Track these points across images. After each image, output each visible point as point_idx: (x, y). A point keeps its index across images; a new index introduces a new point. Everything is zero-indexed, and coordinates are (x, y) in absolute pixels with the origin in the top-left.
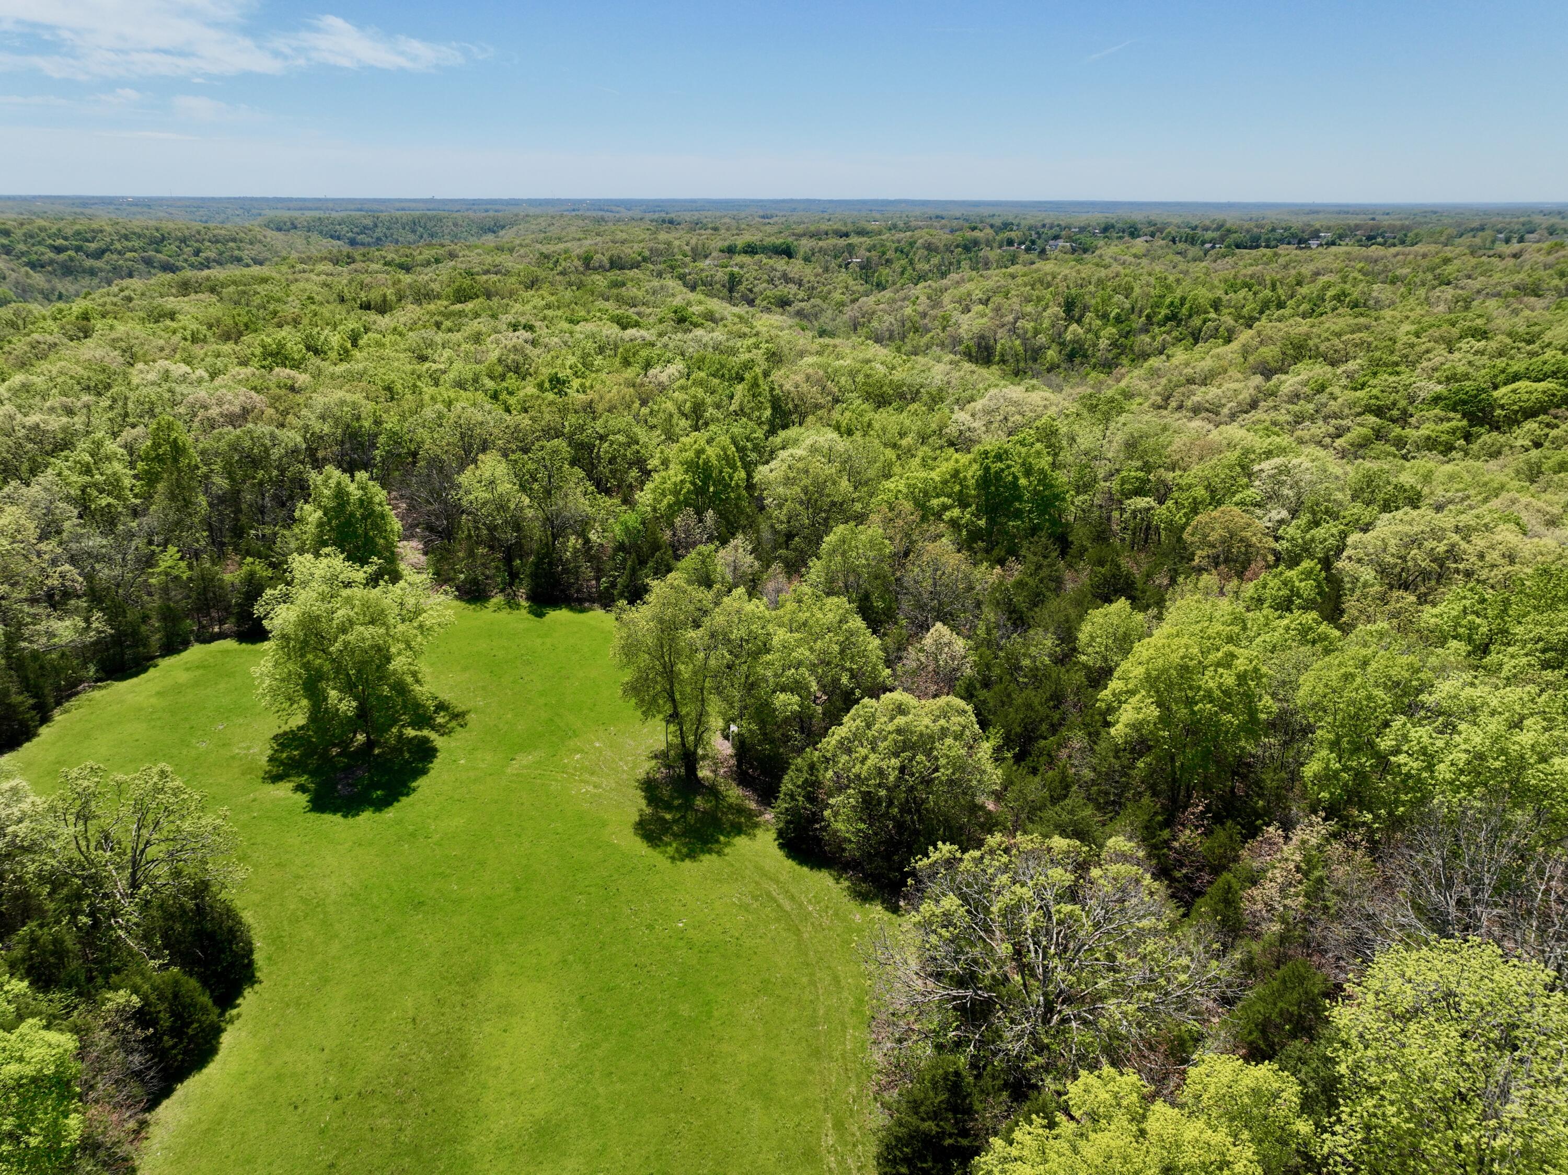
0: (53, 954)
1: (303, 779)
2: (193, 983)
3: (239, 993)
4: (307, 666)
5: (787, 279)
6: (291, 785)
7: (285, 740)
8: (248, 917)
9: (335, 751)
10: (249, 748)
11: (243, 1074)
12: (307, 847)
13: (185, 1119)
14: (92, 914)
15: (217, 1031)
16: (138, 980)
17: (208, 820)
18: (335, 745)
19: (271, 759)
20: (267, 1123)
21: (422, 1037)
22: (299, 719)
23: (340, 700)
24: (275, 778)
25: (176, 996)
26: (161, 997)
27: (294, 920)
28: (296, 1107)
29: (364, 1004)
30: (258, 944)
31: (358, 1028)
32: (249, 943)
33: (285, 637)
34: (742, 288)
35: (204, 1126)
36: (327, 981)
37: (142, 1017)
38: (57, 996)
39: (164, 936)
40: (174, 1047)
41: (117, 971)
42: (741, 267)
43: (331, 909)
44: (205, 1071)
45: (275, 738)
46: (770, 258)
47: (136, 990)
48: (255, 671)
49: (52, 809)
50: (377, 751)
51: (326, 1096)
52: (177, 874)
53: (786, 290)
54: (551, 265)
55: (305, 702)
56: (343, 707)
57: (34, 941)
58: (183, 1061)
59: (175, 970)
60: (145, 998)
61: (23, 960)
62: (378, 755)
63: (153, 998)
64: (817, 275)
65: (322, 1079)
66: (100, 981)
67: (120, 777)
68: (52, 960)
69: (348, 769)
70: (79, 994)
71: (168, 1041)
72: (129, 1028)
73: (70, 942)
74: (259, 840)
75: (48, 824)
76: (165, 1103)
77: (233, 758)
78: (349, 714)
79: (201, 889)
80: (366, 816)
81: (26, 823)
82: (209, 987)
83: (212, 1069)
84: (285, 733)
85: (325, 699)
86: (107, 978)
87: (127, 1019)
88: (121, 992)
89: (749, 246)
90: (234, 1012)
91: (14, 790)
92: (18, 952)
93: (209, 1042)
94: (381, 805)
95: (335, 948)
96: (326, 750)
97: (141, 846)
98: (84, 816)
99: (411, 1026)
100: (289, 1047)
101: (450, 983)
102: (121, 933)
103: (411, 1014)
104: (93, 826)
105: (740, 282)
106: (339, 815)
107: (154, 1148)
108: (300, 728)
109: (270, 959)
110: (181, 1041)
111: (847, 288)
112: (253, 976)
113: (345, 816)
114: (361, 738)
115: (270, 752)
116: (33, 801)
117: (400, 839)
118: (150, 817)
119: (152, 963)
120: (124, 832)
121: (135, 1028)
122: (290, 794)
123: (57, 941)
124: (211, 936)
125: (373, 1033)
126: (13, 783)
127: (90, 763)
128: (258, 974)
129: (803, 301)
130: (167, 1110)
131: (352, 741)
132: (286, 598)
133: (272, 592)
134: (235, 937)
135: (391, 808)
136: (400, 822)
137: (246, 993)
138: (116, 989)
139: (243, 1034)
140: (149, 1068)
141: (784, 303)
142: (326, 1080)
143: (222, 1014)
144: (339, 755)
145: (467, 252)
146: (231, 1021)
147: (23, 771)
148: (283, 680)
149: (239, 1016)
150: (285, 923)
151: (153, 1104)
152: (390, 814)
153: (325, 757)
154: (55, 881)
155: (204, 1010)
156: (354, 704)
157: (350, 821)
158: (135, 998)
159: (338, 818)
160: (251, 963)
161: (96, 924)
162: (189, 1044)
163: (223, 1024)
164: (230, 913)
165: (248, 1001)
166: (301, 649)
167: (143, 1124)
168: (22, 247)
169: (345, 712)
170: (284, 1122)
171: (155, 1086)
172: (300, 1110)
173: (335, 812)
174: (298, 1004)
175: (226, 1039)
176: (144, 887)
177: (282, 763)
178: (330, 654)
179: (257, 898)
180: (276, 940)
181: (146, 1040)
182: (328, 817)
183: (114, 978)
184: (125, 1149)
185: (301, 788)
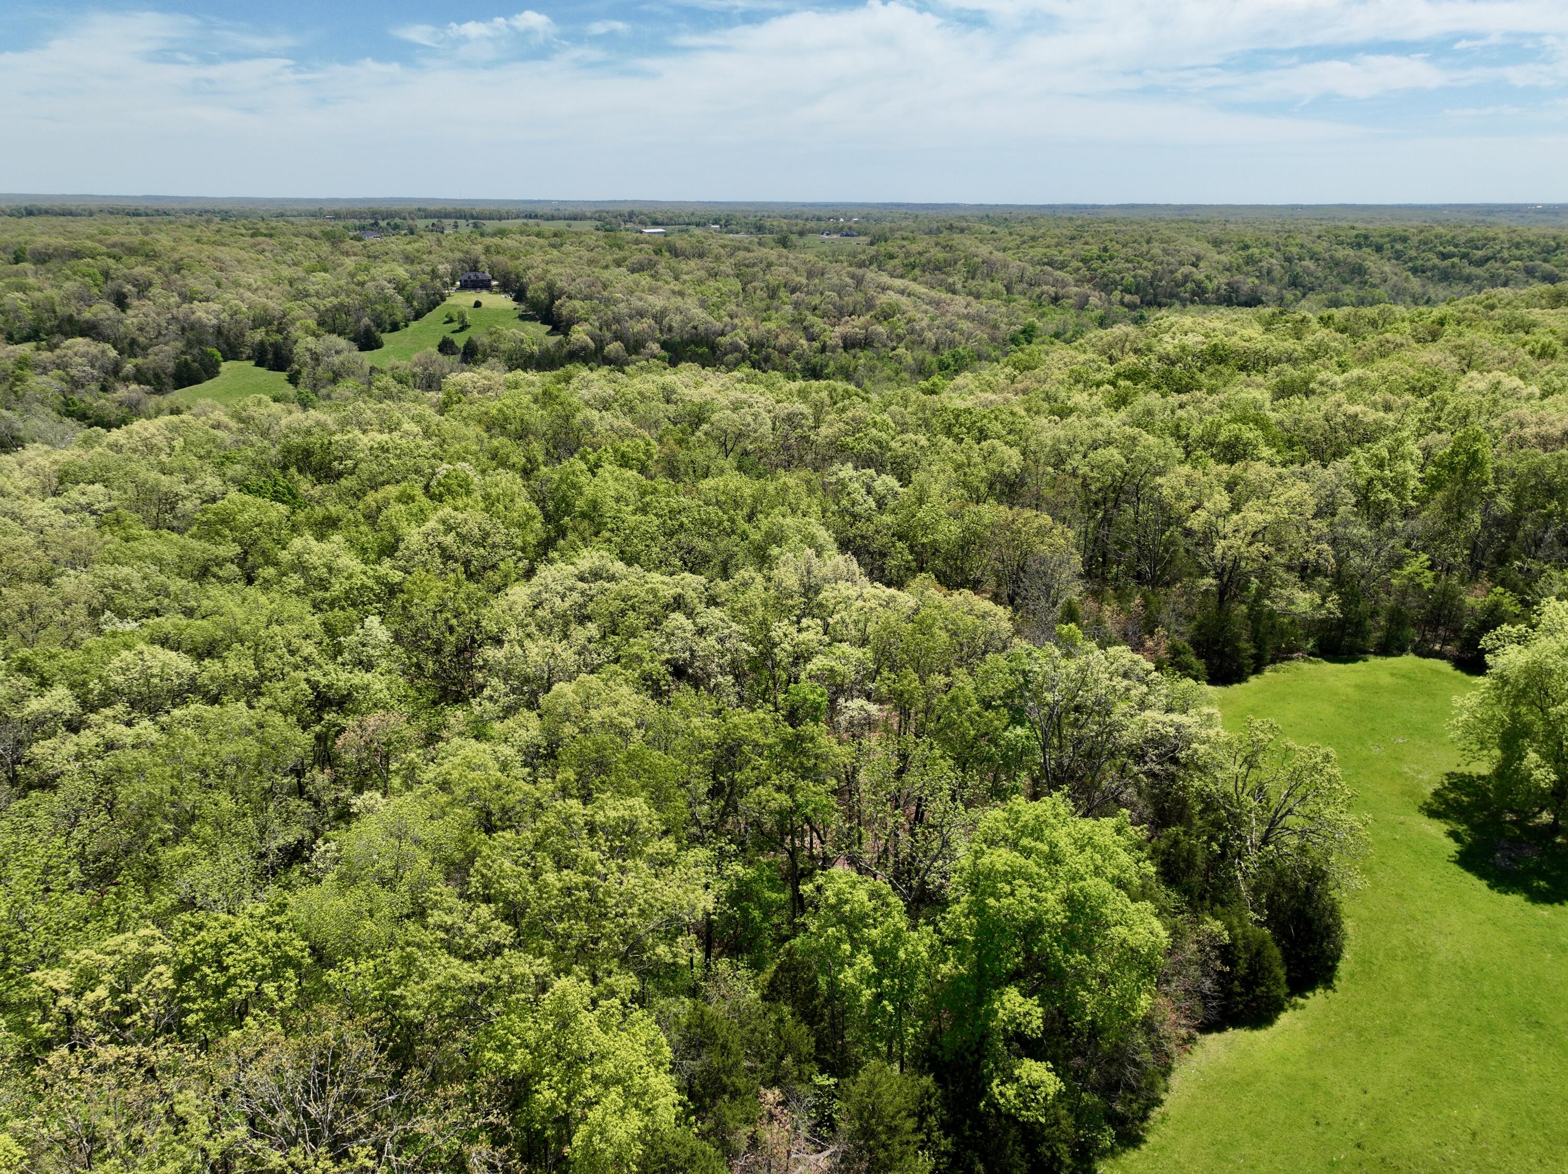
0: (1184, 860)
1: (1462, 828)
2: (1276, 952)
3: (1312, 988)
4: (1515, 717)
6: (1446, 827)
7: (1459, 782)
8: (1349, 925)
9: (1509, 817)
10: (1419, 772)
11: (1285, 1060)
12: (1435, 896)
13: (1223, 1059)
14: (1223, 846)
15: (1281, 1009)
16: (1235, 921)
17: (1351, 818)
18: (1512, 811)
19: (1436, 794)
20: (1287, 1117)
21: (1475, 1157)
22: (1483, 767)
23: (1538, 767)
24: (1433, 814)
25: (1259, 953)
26: (1247, 947)
27: (1391, 955)
28: (1318, 1123)
29: (1426, 1080)
30: (1347, 955)
31: (1410, 1098)
32: (1340, 949)
33: (1503, 680)
35: (1236, 1077)
36: (1397, 1032)
37: (1226, 953)
38: (1174, 895)
39: (1270, 898)
40: (1240, 995)
41: (1223, 904)
43: (1434, 968)
44: (1256, 1033)
45: (1450, 775)
47: (1230, 928)
48: (1457, 700)
49: (1229, 744)
50: (1559, 840)
51: (1350, 1135)
52: (1302, 850)
55: (1497, 752)
56: (1538, 774)
57: (1176, 843)
58: (1242, 1011)
59: (1268, 932)
60: (1234, 939)
61: (1163, 853)
62: (1560, 845)
63: (1241, 943)
65: (1353, 1117)
66: (1207, 903)
67: (1291, 743)
68: (1182, 865)
69: (1516, 842)
70: (1189, 903)
71: (1237, 987)
72: (1213, 955)
73: (1200, 860)
74: (1391, 862)
75: (1220, 756)
76: (1215, 1035)
77: (1400, 774)
78: (1543, 785)
79: (1318, 876)
80: (1515, 901)
81: (1206, 746)
82: (1289, 965)
83: (1261, 1035)
84: (1462, 775)
85: (1521, 758)
86: (1213, 905)
87: (1214, 947)
88: (1218, 923)
90: (1301, 1001)
91: (1210, 717)
92: (1163, 845)
93: (1269, 1011)
94: (1538, 897)
95: (1420, 1007)
96: (1500, 812)
97: (1284, 811)
98: (1250, 763)
99: (1468, 1138)
100: (1335, 1066)
101: (1535, 1128)
102: (1238, 873)
103: (1474, 1125)
104: (1254, 774)
106: (1484, 882)
107: (1193, 1064)
108: (1480, 777)
109: (1352, 976)
110: (1247, 994)
112: (1331, 981)
113: (1491, 887)
114: (1546, 817)
115: (1438, 786)
116: (1219, 732)
117: (1544, 944)
118: (1301, 790)
119: (1251, 914)
120: (1277, 792)
121: (1217, 958)
122: (1442, 835)
123: (1191, 852)
124: (1309, 922)
125: (1423, 1114)
126: (1211, 711)
127: (1272, 720)
128: (1336, 982)
130: (1213, 1042)
131: (1534, 815)
132: (1522, 640)
133: (1509, 628)
134: (1329, 936)
135: (1548, 907)
136: (1552, 926)
137: (1318, 991)
138: (1217, 918)
139: (1300, 1025)
140: (1214, 998)
142: (1355, 1122)
143: (1290, 995)
144: (1513, 823)
146: (1294, 1007)
147: (1222, 705)
148: (1482, 721)
149: (1303, 1007)
150: (1381, 953)
151: (1207, 1028)
152: (1545, 912)
153: (1496, 817)
154: (1209, 803)
155: (1276, 979)
156: (1553, 777)
157: (1495, 894)
158: (1226, 933)
159: (1482, 885)
160: (1333, 968)
161: (1223, 856)
162: (1253, 1000)
163: (1286, 1005)
164: (1333, 911)
165: (1316, 999)
166: (1515, 697)
167: (1191, 1039)
168: (1413, 253)
169: (1537, 781)
170: (1302, 1128)
171: (1213, 1016)
172: (1320, 1129)
173: (1482, 876)
174: (1360, 1034)
175: (1284, 1019)
176: (1271, 847)
177: (1446, 802)
178: (1548, 714)
179: (1365, 913)
180: (1365, 963)
181: (1221, 973)
182: (1471, 878)
183: (1218, 907)
184: (1171, 1047)
185: (1454, 835)
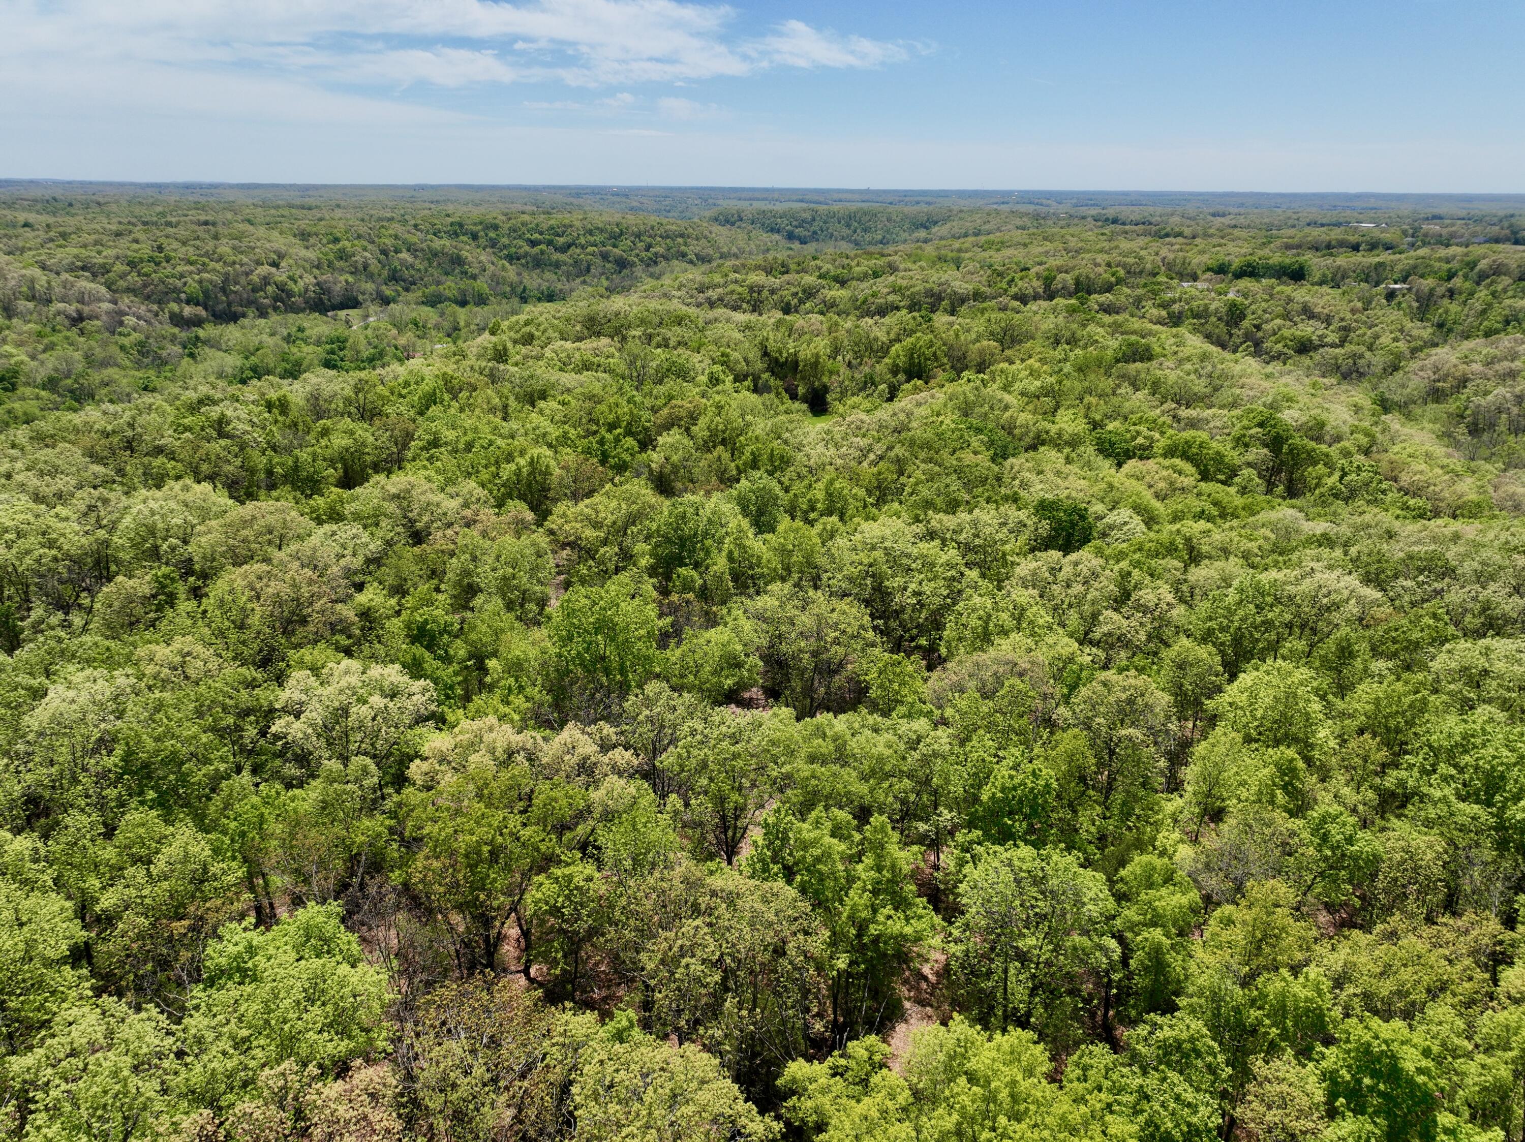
5: (1308, 313)
34: (1246, 324)
42: (1245, 296)
46: (1284, 283)
53: (1310, 330)
54: (1005, 286)
64: (1353, 311)
89: (1249, 265)
105: (1243, 316)
111: (1401, 331)
129: (1333, 346)
141: (1304, 347)
145: (910, 265)
